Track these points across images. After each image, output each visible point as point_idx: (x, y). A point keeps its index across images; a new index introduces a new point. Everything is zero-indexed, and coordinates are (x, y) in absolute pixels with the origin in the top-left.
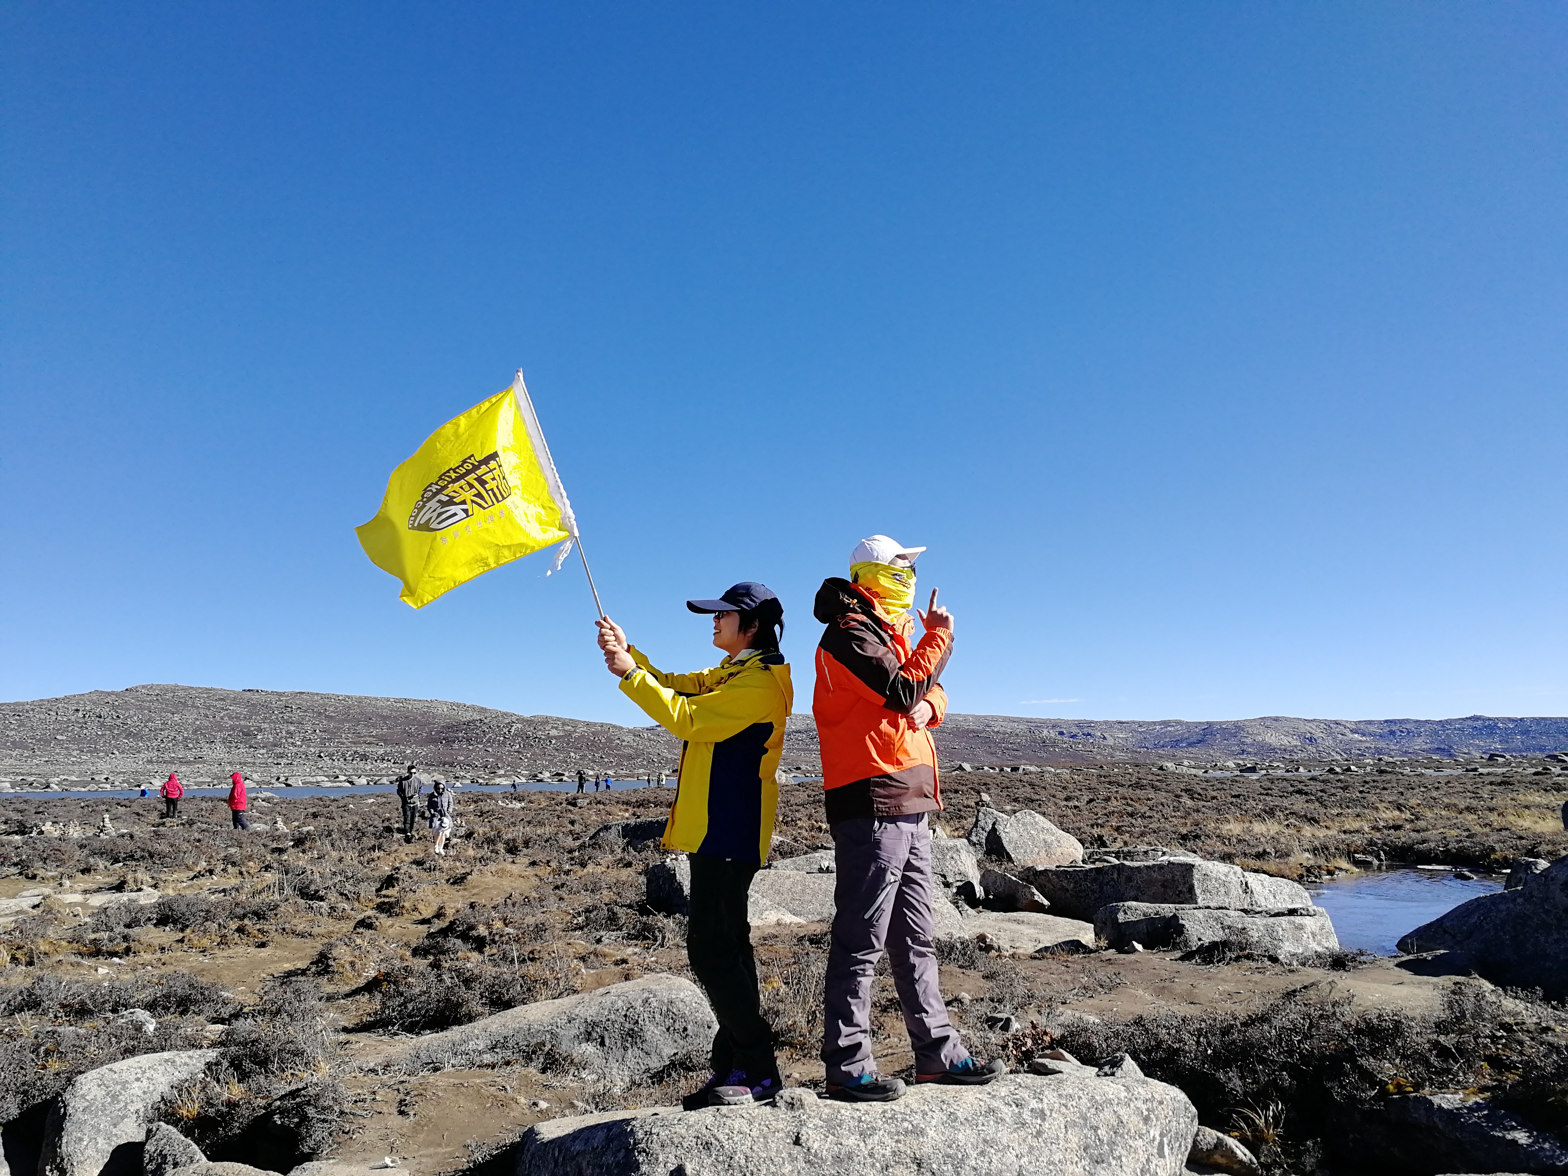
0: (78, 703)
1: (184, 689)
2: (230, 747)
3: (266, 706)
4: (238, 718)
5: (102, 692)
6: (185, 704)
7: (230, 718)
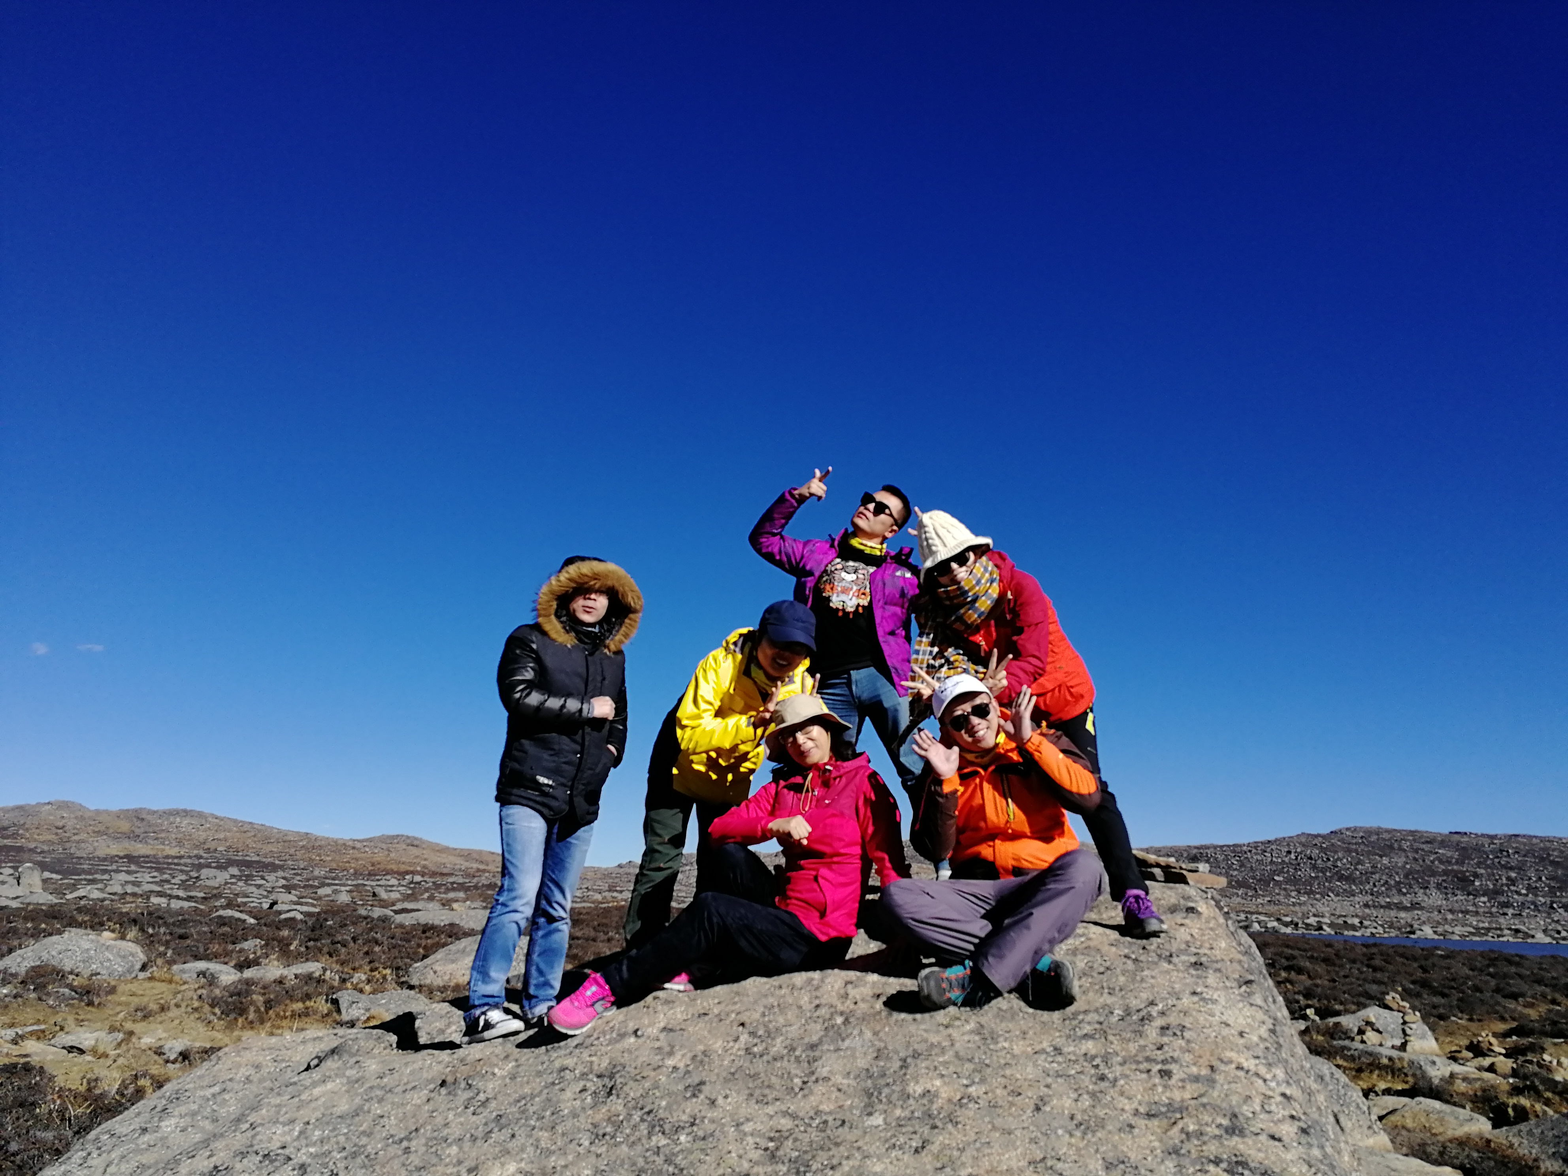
0: (1288, 845)
1: (1388, 831)
2: (1446, 894)
3: (1478, 849)
4: (1449, 863)
5: (1309, 835)
6: (1391, 847)
7: (1441, 862)
